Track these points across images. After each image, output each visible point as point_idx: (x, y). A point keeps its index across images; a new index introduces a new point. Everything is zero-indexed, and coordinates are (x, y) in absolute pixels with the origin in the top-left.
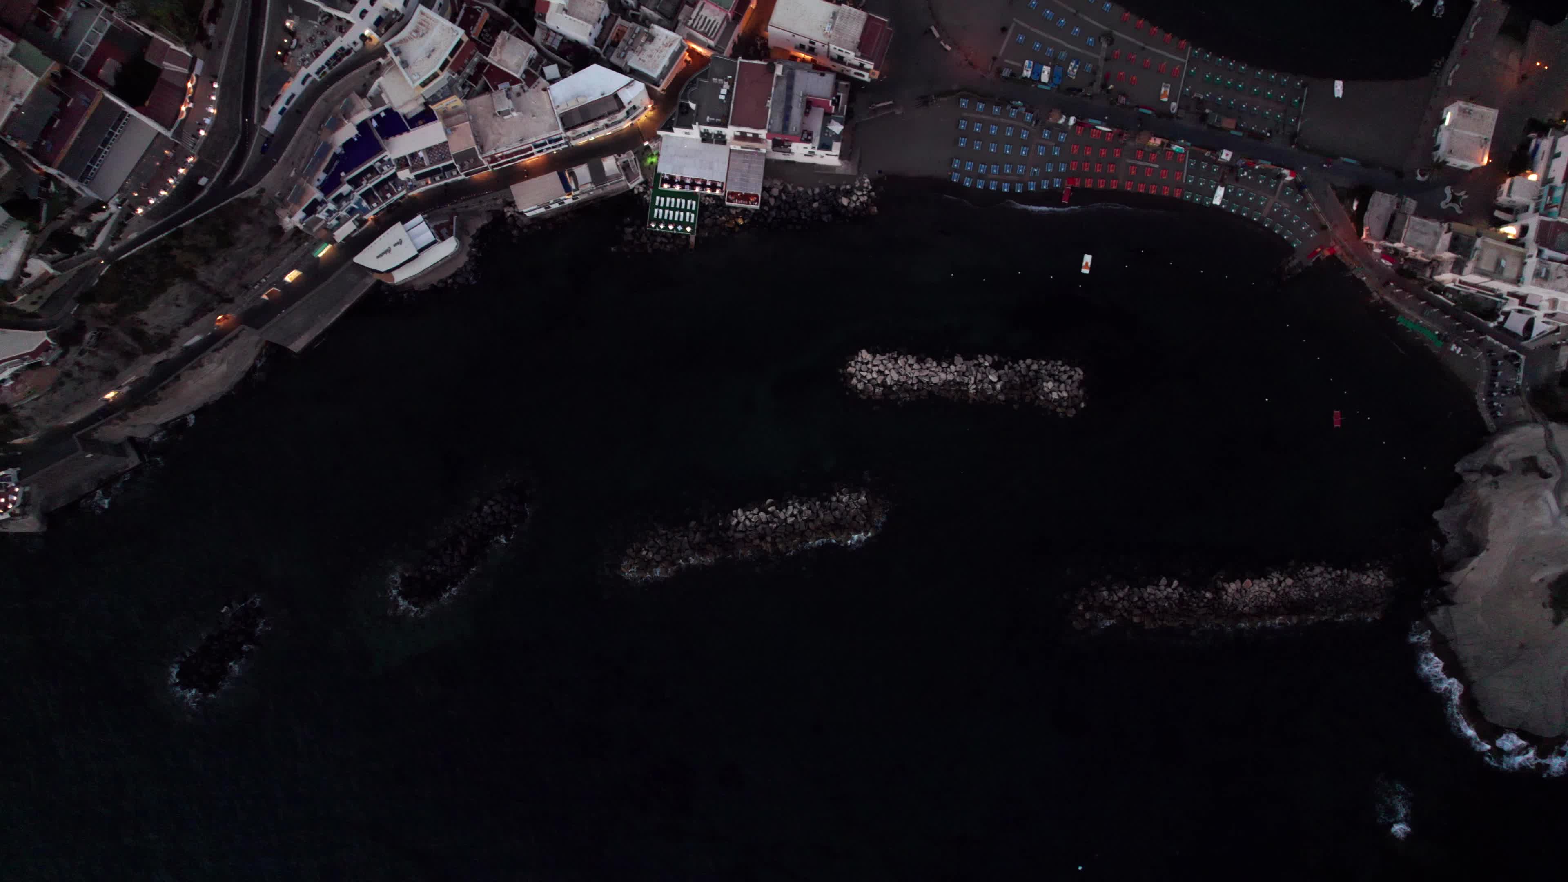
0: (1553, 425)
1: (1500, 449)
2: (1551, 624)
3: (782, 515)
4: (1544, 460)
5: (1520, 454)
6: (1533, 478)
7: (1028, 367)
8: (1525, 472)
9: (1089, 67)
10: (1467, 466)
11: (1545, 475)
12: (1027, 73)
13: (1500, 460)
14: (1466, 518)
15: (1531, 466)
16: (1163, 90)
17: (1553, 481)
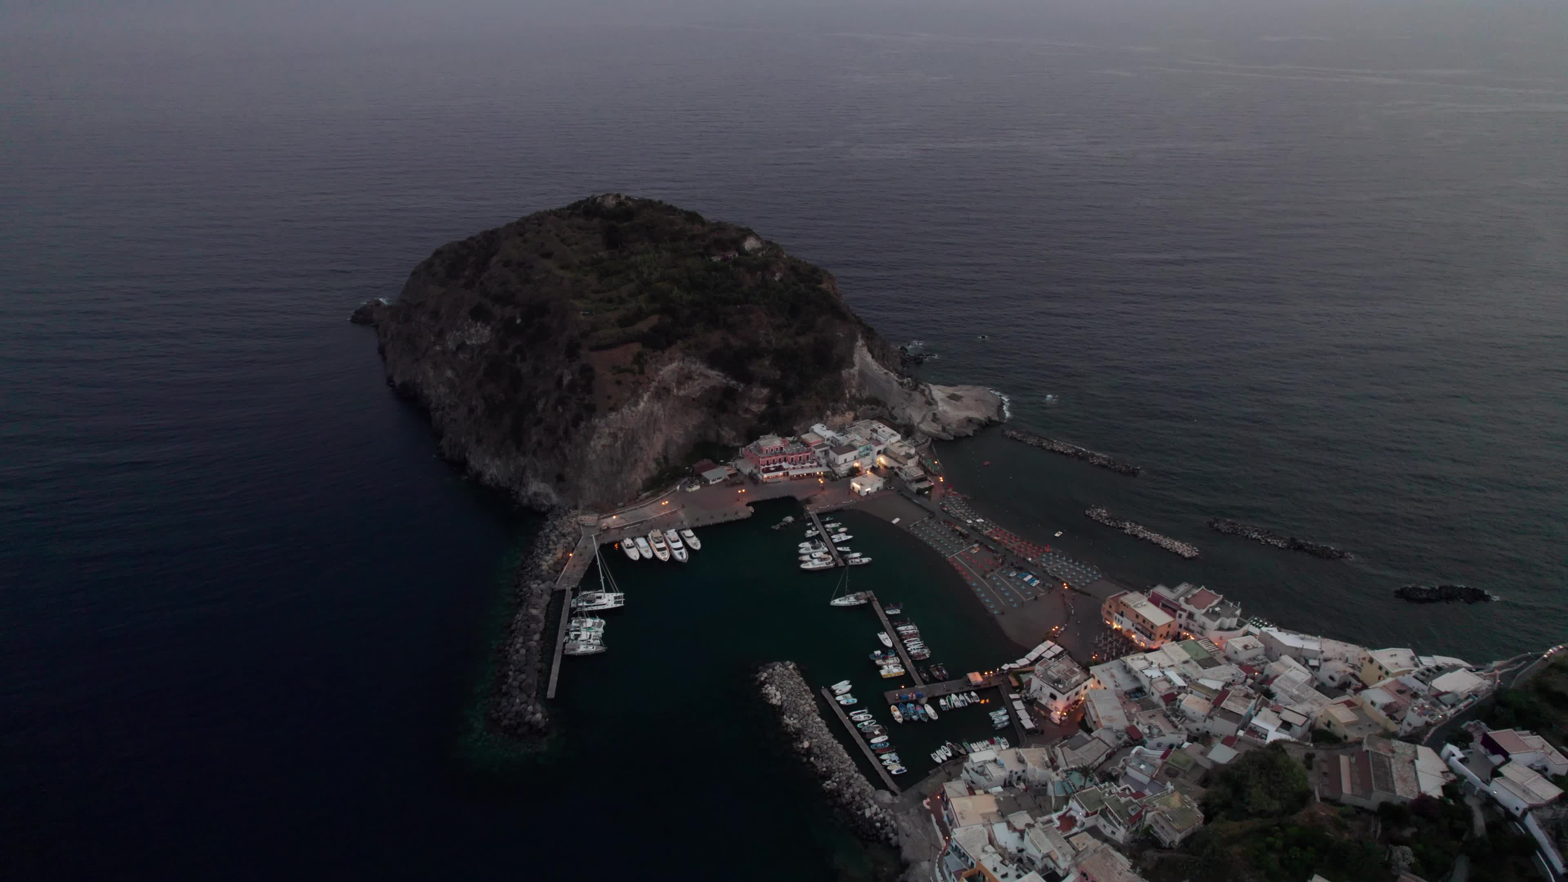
0: (916, 424)
1: (937, 431)
2: (963, 399)
3: (1259, 537)
4: (929, 417)
5: (934, 424)
6: (938, 416)
7: (1109, 523)
8: (938, 419)
9: (1004, 572)
10: (950, 436)
11: (934, 414)
12: (1037, 582)
13: (940, 428)
14: (963, 427)
15: (935, 419)
16: (975, 552)
17: (935, 412)
